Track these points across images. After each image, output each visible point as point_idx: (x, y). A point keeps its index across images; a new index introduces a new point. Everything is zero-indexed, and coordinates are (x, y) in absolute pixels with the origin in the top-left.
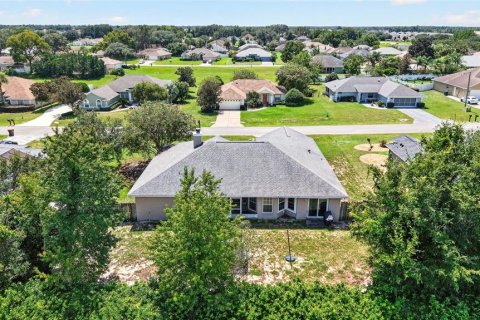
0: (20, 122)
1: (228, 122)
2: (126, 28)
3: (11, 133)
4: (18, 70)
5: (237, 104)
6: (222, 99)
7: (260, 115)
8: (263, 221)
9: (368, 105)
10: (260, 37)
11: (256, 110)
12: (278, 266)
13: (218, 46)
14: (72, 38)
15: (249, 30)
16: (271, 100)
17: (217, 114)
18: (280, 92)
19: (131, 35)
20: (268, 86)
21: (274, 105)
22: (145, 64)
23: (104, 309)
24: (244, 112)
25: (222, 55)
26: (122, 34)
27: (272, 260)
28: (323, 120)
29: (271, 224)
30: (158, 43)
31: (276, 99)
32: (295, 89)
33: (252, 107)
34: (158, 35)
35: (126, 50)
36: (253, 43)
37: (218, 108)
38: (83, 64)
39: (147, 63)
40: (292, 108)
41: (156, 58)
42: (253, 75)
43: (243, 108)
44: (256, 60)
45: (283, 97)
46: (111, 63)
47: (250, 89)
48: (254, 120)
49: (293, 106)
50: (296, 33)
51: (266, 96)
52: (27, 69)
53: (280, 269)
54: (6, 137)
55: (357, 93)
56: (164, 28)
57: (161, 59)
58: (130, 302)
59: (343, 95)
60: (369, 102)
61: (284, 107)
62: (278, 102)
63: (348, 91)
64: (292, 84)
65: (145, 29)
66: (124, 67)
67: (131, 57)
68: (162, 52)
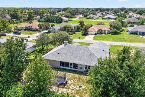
0: (33, 34)
1: (89, 38)
2: (72, 8)
3: (29, 37)
4: (41, 20)
5: (94, 33)
6: (89, 31)
7: (101, 37)
8: (79, 72)
9: (141, 36)
10: (115, 12)
11: (100, 35)
12: (75, 87)
13: (99, 14)
14: (59, 11)
15: (112, 9)
16: (106, 32)
17: (87, 35)
18: (110, 30)
19: (73, 11)
20: (106, 28)
21: (107, 34)
22: (75, 20)
23: (11, 90)
24: (96, 35)
25: (99, 17)
26: (70, 10)
27: (75, 85)
28: (122, 40)
29: (81, 73)
30: (81, 13)
31: (108, 32)
32: (114, 29)
33: (99, 34)
34: (81, 11)
35: (70, 15)
36: (111, 13)
37: (88, 34)
38: (57, 19)
39: (76, 19)
40: (113, 35)
41: (79, 18)
42: (103, 24)
43: (96, 34)
44: (110, 19)
45: (111, 31)
46: (65, 19)
47: (100, 28)
48: (98, 38)
49: (114, 35)
50: (128, 10)
51: (105, 31)
52: (43, 20)
53: (75, 88)
54: (27, 38)
55: (138, 32)
56: (84, 9)
57: (80, 18)
58: (18, 90)
59: (132, 32)
60: (142, 35)
61: (110, 35)
62: (109, 33)
63: (135, 31)
64: (114, 27)
65: (77, 9)
66: (69, 20)
67: (71, 17)
68: (81, 16)
